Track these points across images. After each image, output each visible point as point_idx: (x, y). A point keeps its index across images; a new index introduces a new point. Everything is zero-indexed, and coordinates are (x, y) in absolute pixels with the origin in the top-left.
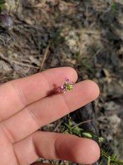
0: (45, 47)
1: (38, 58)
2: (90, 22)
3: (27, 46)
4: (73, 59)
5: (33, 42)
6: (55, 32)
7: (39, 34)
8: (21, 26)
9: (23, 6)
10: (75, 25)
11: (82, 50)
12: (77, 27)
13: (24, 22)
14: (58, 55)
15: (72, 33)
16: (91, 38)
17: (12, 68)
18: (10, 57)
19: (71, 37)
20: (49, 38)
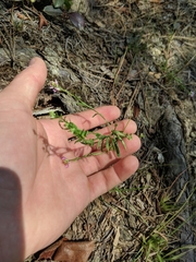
0: (120, 56)
1: (111, 69)
2: (183, 25)
3: (97, 54)
4: (157, 71)
5: (105, 50)
6: (134, 36)
7: (113, 40)
8: (91, 30)
9: (90, 6)
10: (161, 29)
12: (163, 32)
13: (94, 25)
14: (137, 66)
15: (156, 40)
16: (184, 46)
17: (81, 79)
18: (79, 64)
19: (155, 45)
20: (126, 44)
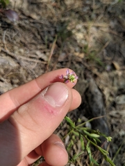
0: (51, 42)
1: (45, 53)
2: (97, 15)
3: (33, 41)
4: (81, 52)
5: (39, 37)
6: (62, 26)
7: (45, 29)
8: (27, 22)
9: (28, 2)
10: (82, 18)
11: (91, 43)
12: (84, 20)
13: (30, 17)
14: (65, 49)
15: (80, 26)
16: (99, 31)
17: (19, 63)
18: (16, 52)
19: (79, 31)
20: (56, 32)
